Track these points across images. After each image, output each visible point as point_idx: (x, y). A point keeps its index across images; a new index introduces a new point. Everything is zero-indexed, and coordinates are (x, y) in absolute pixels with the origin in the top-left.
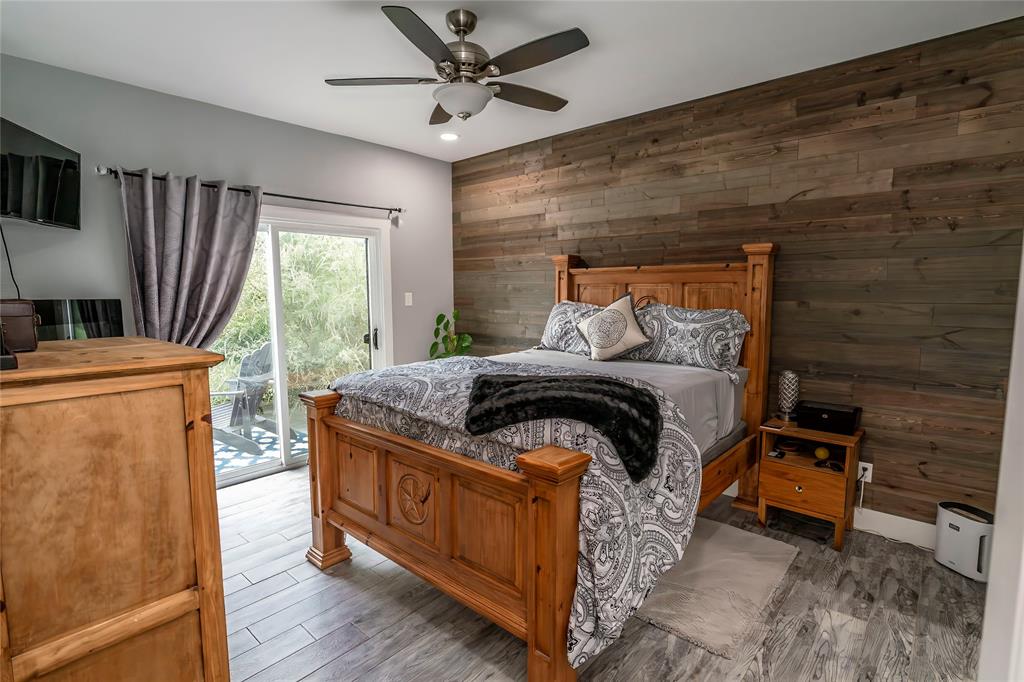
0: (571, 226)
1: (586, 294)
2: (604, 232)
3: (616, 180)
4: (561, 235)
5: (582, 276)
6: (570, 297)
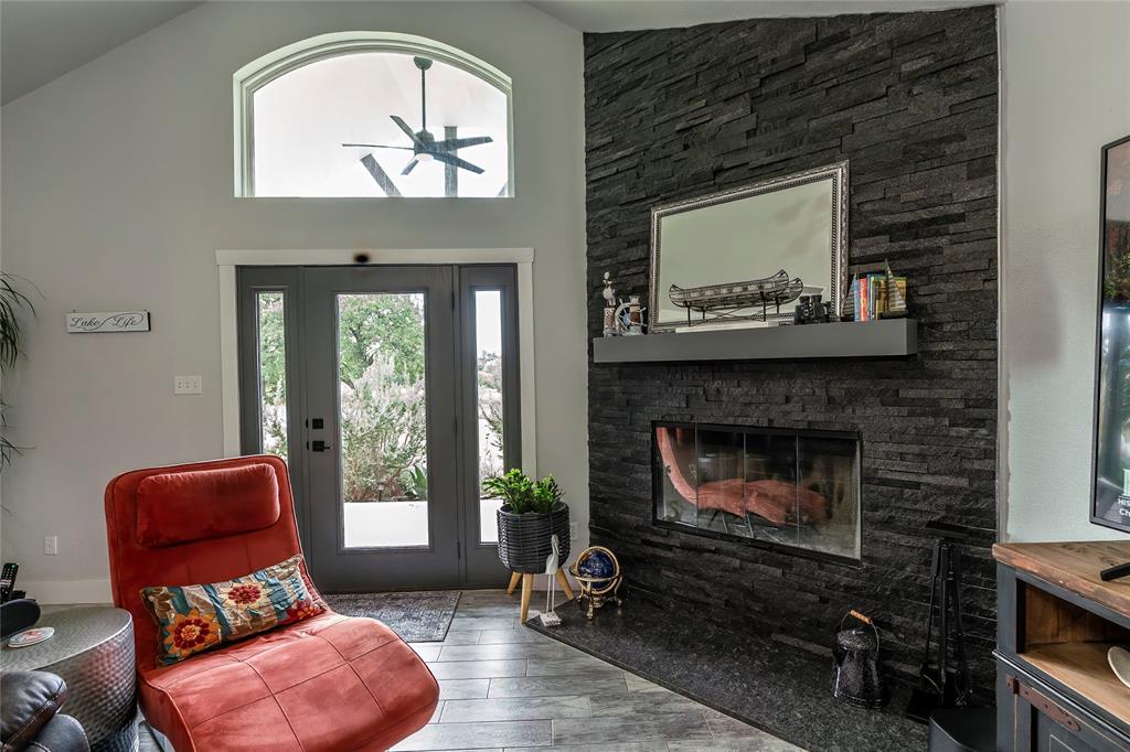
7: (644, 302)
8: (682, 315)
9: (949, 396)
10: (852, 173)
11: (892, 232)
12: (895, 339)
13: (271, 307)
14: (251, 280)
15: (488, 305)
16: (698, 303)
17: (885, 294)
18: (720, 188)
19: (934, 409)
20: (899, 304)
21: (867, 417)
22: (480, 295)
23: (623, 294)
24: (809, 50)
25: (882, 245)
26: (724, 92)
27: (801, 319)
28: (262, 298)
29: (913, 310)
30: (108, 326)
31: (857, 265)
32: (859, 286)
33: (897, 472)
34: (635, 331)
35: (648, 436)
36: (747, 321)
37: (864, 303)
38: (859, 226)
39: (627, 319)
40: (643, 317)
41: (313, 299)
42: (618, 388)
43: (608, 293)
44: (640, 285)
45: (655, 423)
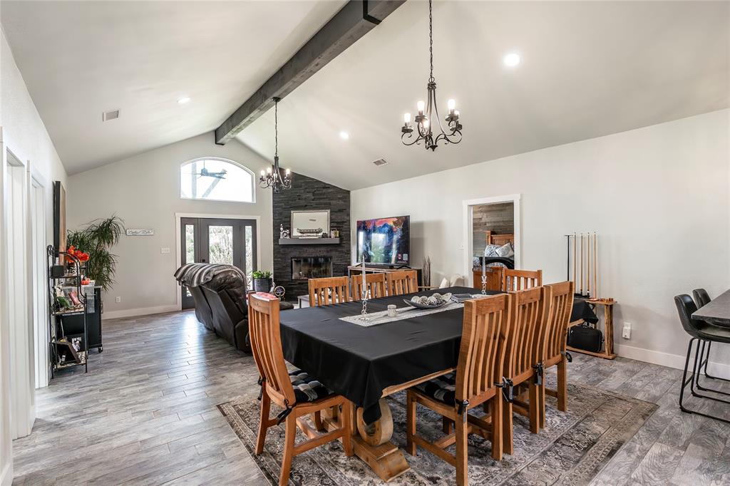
0: (491, 222)
1: (497, 242)
2: (502, 224)
3: (505, 210)
4: (488, 225)
5: (495, 237)
6: (492, 243)
7: (290, 231)
8: (300, 234)
9: (344, 250)
10: (331, 212)
11: (337, 223)
12: (337, 241)
13: (189, 228)
14: (185, 221)
15: (248, 229)
16: (302, 232)
17: (336, 233)
18: (307, 209)
19: (342, 252)
20: (338, 235)
21: (333, 254)
22: (247, 227)
23: (285, 229)
24: (324, 188)
25: (335, 225)
26: (308, 190)
27: (323, 237)
28: (187, 226)
29: (340, 236)
30: (140, 233)
31: (332, 228)
32: (332, 232)
33: (338, 263)
34: (288, 237)
35: (289, 261)
36: (314, 236)
37: (333, 235)
38: (332, 221)
39: (285, 234)
40: (290, 234)
41: (202, 227)
42: (281, 250)
43: (282, 229)
44: (288, 227)
45: (292, 258)
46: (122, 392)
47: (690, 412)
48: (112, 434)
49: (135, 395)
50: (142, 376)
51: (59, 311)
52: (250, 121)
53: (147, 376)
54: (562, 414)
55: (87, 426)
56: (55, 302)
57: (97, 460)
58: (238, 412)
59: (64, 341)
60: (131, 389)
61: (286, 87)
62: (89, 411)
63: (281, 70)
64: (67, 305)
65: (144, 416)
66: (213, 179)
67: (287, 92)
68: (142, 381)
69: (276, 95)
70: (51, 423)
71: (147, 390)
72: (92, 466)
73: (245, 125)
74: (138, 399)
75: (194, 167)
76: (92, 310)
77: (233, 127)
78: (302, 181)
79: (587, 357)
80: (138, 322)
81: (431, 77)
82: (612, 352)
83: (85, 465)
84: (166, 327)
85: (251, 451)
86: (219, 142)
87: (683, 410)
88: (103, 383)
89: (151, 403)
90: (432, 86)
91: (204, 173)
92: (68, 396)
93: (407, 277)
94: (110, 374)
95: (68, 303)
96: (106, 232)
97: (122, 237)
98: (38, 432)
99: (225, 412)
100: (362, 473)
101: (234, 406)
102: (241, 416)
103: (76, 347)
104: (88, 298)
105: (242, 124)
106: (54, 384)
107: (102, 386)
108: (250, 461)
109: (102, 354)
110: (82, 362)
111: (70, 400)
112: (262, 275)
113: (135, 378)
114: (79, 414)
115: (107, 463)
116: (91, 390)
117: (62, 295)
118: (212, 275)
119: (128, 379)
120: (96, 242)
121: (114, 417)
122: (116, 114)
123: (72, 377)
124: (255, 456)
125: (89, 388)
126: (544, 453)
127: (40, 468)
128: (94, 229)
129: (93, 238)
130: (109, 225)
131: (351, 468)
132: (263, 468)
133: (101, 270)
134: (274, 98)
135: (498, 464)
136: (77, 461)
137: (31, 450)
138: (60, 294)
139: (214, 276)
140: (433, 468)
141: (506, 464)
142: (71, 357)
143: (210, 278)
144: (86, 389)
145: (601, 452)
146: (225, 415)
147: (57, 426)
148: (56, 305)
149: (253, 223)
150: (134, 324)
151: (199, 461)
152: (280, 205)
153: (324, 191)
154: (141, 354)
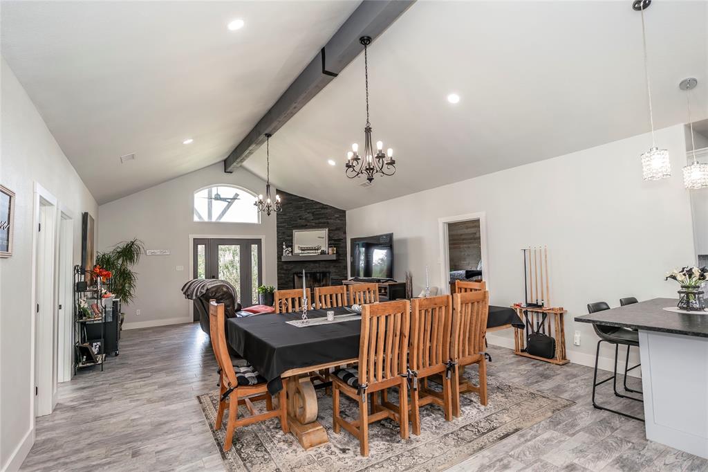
7: (292, 249)
8: (301, 252)
9: (342, 266)
10: (329, 230)
11: (335, 240)
12: (334, 258)
13: (201, 248)
14: (197, 242)
15: (254, 247)
16: (303, 250)
17: (333, 250)
18: (306, 228)
19: (340, 268)
20: (335, 252)
21: (331, 269)
22: (253, 246)
23: (287, 247)
24: (322, 208)
25: (333, 242)
26: (308, 211)
27: (321, 253)
28: (199, 246)
29: (337, 253)
30: (159, 253)
31: (330, 245)
32: (330, 249)
34: (290, 255)
35: (292, 276)
36: (312, 253)
37: (330, 252)
38: (330, 239)
39: (288, 252)
40: (292, 252)
41: (212, 247)
42: (285, 267)
43: (284, 247)
44: (290, 245)
45: (294, 273)
46: (126, 386)
47: (601, 409)
48: (111, 415)
49: (136, 388)
50: (146, 374)
51: (82, 319)
52: (250, 153)
53: (150, 374)
54: (482, 407)
55: (93, 409)
56: (79, 312)
57: (95, 431)
58: (212, 401)
59: (86, 344)
60: (134, 384)
61: (273, 125)
62: (97, 399)
63: (270, 112)
64: (88, 314)
65: (138, 402)
66: (226, 204)
67: (276, 129)
68: (144, 378)
69: (267, 132)
70: (68, 407)
71: (145, 385)
72: (92, 435)
73: (247, 156)
74: (138, 391)
75: (210, 192)
76: (110, 319)
77: (237, 159)
78: (302, 203)
79: (541, 363)
80: (154, 332)
81: (368, 122)
82: (564, 358)
83: (87, 434)
84: (175, 336)
85: (211, 427)
86: (228, 170)
87: (596, 407)
88: (113, 379)
89: (146, 394)
90: (368, 130)
91: (218, 198)
92: (84, 388)
93: (368, 289)
94: (120, 372)
95: (90, 312)
96: (129, 252)
97: (142, 257)
98: (58, 412)
99: (202, 401)
100: (290, 444)
101: (210, 397)
102: (213, 404)
103: (95, 350)
104: (107, 310)
105: (244, 156)
106: (76, 379)
107: (112, 381)
108: (210, 434)
109: (117, 357)
110: (99, 362)
111: (85, 391)
112: (266, 290)
113: (139, 376)
114: (90, 401)
115: (103, 433)
116: (102, 384)
117: (86, 306)
118: (205, 288)
119: (133, 376)
120: (120, 261)
121: (116, 403)
122: (133, 157)
123: (90, 374)
124: (214, 432)
125: (101, 383)
126: (447, 435)
127: (55, 435)
128: (119, 250)
129: (118, 258)
130: (131, 247)
131: (284, 441)
132: (216, 439)
133: (124, 287)
134: (266, 134)
135: (403, 441)
136: (82, 431)
137: (51, 423)
138: (84, 305)
139: (207, 290)
140: (348, 443)
141: (409, 441)
142: (91, 358)
143: (204, 291)
144: (99, 383)
145: (495, 436)
146: (201, 403)
147: (73, 408)
148: (79, 314)
149: (258, 242)
150: (150, 333)
151: (171, 434)
152: (282, 225)
153: (323, 211)
154: (149, 358)
